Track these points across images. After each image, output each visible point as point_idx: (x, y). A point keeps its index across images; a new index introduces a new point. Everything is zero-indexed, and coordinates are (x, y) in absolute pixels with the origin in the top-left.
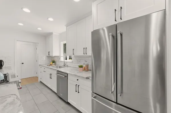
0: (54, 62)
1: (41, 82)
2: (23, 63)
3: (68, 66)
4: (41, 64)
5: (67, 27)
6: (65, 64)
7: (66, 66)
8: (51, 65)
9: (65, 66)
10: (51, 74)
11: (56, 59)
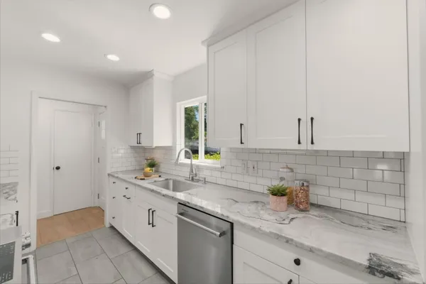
0: (152, 165)
1: (112, 227)
2: (58, 168)
3: (205, 182)
4: (113, 170)
5: (208, 46)
6: (196, 175)
7: (198, 181)
8: (147, 175)
9: (193, 179)
10: (151, 212)
11: (158, 156)
